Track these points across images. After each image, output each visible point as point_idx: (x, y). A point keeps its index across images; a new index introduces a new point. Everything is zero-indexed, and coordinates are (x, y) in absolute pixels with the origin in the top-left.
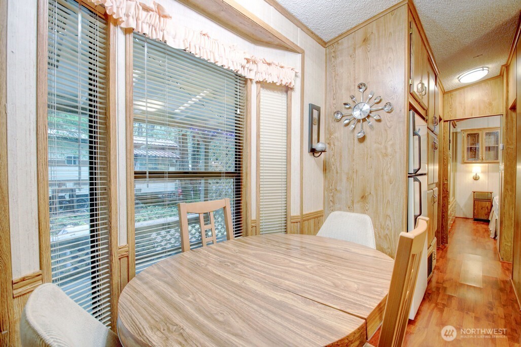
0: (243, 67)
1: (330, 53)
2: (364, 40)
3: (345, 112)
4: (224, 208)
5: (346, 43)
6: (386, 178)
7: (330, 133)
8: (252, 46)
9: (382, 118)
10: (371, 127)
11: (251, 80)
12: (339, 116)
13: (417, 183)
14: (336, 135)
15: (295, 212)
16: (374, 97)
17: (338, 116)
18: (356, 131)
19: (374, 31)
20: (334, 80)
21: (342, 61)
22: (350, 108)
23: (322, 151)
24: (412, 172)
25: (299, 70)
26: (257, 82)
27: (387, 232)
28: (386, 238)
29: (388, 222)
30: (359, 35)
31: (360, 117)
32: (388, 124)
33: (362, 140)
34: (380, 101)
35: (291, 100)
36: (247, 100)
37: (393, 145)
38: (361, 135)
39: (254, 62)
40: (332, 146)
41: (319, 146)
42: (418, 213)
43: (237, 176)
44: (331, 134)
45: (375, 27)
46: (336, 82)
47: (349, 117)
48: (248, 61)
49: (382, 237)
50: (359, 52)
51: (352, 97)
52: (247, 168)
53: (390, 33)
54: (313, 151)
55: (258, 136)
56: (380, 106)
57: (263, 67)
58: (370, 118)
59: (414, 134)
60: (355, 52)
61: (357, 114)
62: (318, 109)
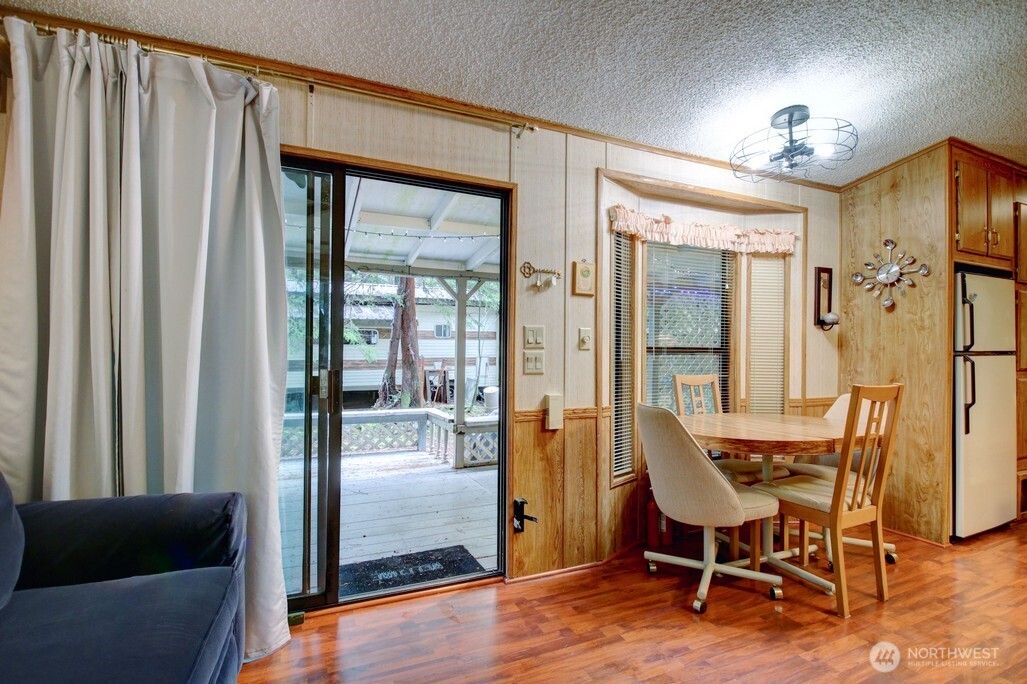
0: (734, 243)
1: (847, 200)
2: (892, 186)
3: (867, 274)
4: (712, 383)
5: (868, 188)
6: (922, 356)
7: (847, 299)
8: (743, 217)
9: (916, 282)
10: (904, 294)
11: (741, 253)
12: (859, 279)
13: (969, 364)
14: (855, 302)
15: (795, 393)
16: (906, 256)
17: (857, 278)
18: (883, 298)
19: (906, 176)
20: (852, 234)
21: (863, 210)
22: (874, 269)
23: (833, 324)
24: (960, 348)
25: (800, 233)
26: (747, 254)
27: (924, 423)
28: (923, 432)
29: (925, 411)
30: (886, 179)
31: (886, 282)
32: (925, 290)
33: (892, 308)
34: (914, 261)
35: (789, 267)
36: (736, 273)
37: (931, 316)
38: (888, 303)
39: (745, 235)
40: (851, 315)
41: (828, 317)
42: (970, 401)
43: (724, 353)
44: (849, 301)
45: (906, 171)
46: (855, 235)
47: (872, 281)
48: (739, 236)
49: (917, 429)
50: (886, 200)
51: (876, 256)
52: (735, 344)
53: (927, 179)
54: (820, 323)
55: (749, 309)
56: (914, 268)
57: (754, 238)
58: (902, 283)
59: (964, 302)
60: (880, 200)
61: (882, 277)
62: (829, 271)
